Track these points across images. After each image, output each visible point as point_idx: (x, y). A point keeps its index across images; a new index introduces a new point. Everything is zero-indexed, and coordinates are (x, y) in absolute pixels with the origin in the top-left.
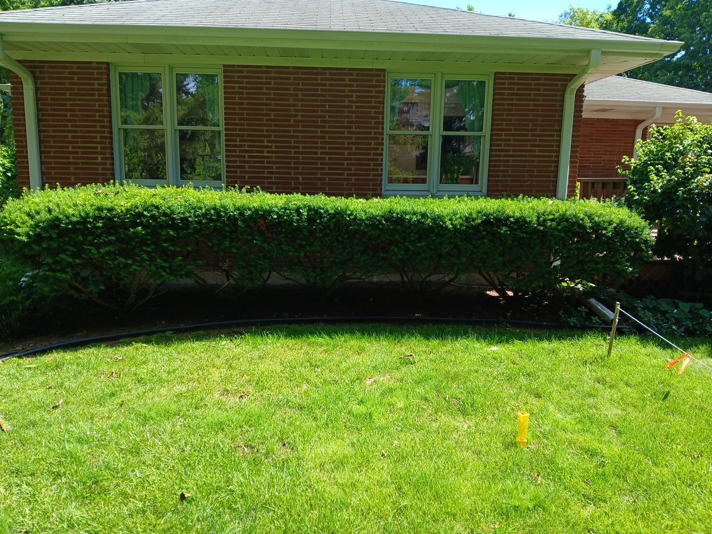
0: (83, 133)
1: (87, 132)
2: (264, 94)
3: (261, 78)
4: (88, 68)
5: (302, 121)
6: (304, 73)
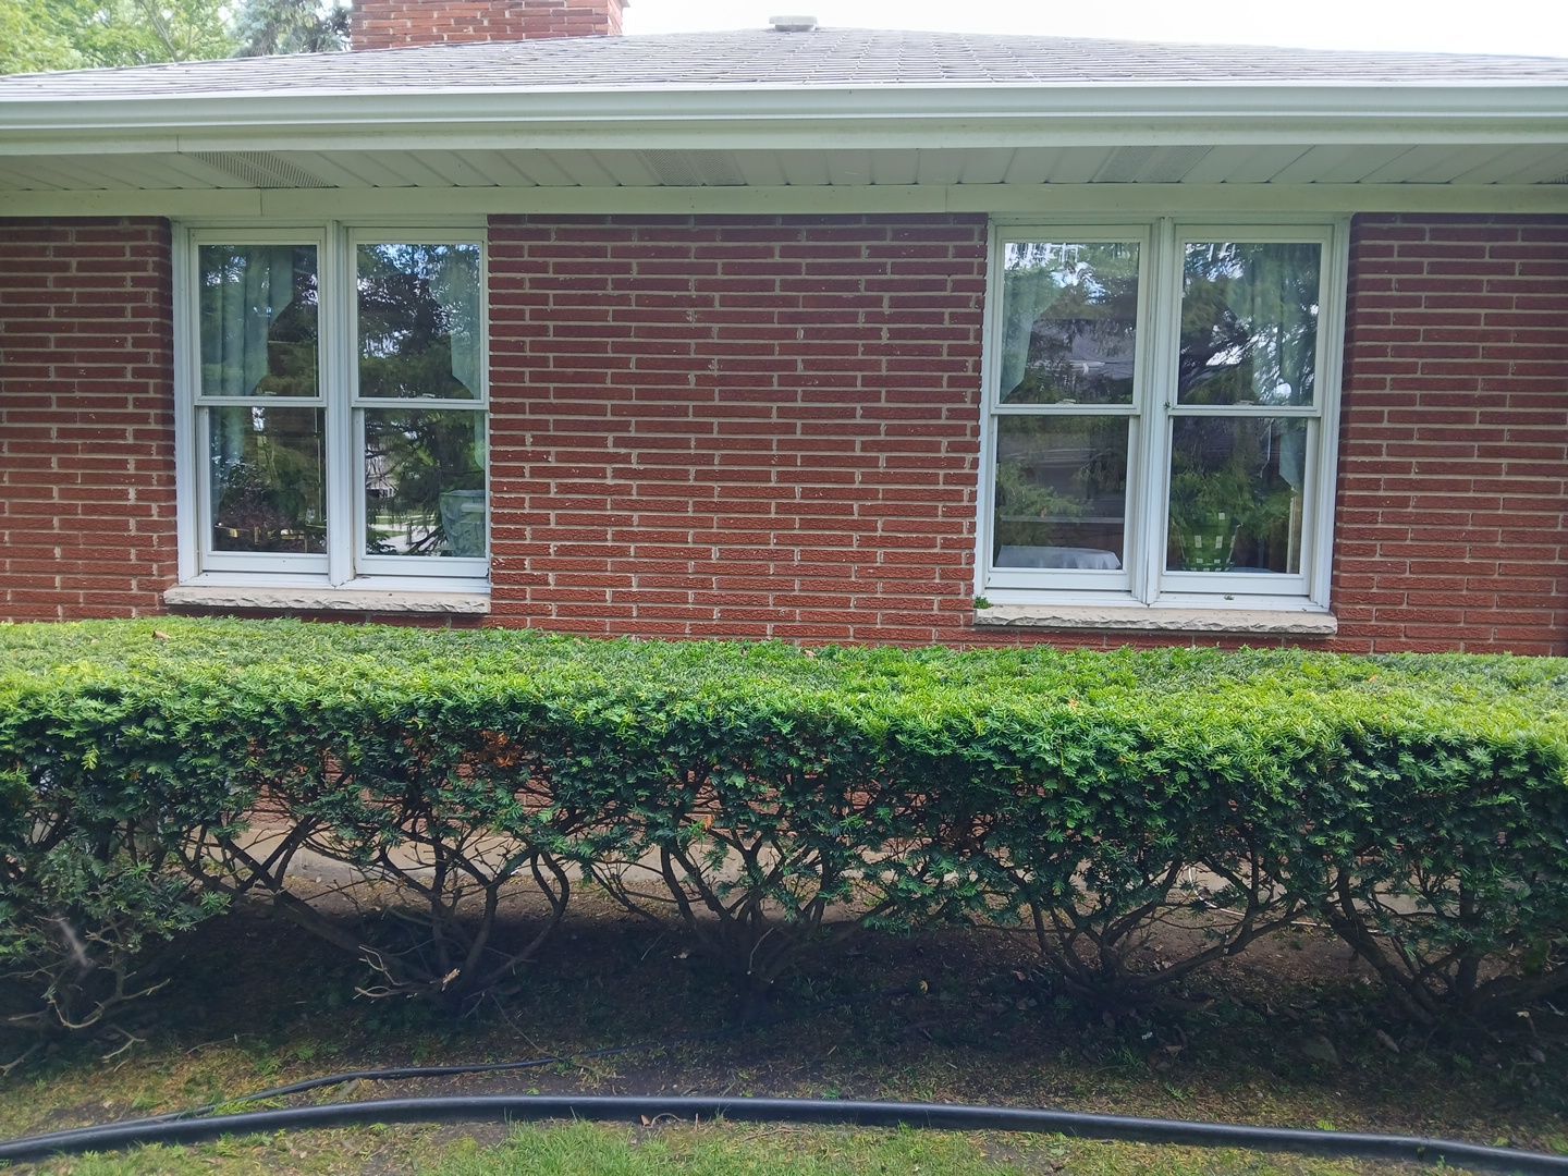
0: (90, 421)
1: (101, 418)
2: (609, 300)
3: (600, 252)
4: (107, 236)
5: (721, 381)
6: (728, 236)
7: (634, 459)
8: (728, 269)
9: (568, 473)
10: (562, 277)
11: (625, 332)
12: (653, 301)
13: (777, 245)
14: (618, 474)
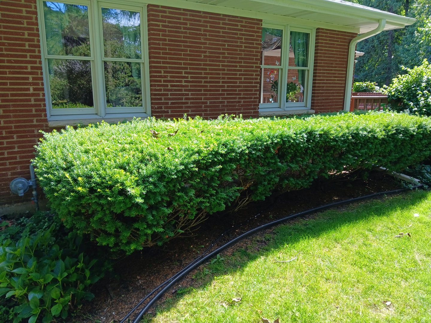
0: (12, 63)
1: (16, 62)
2: (182, 33)
3: (179, 19)
5: (210, 57)
6: (211, 18)
7: (189, 78)
8: (211, 27)
9: (173, 81)
10: (170, 25)
11: (186, 42)
12: (193, 34)
13: (221, 22)
14: (186, 82)
